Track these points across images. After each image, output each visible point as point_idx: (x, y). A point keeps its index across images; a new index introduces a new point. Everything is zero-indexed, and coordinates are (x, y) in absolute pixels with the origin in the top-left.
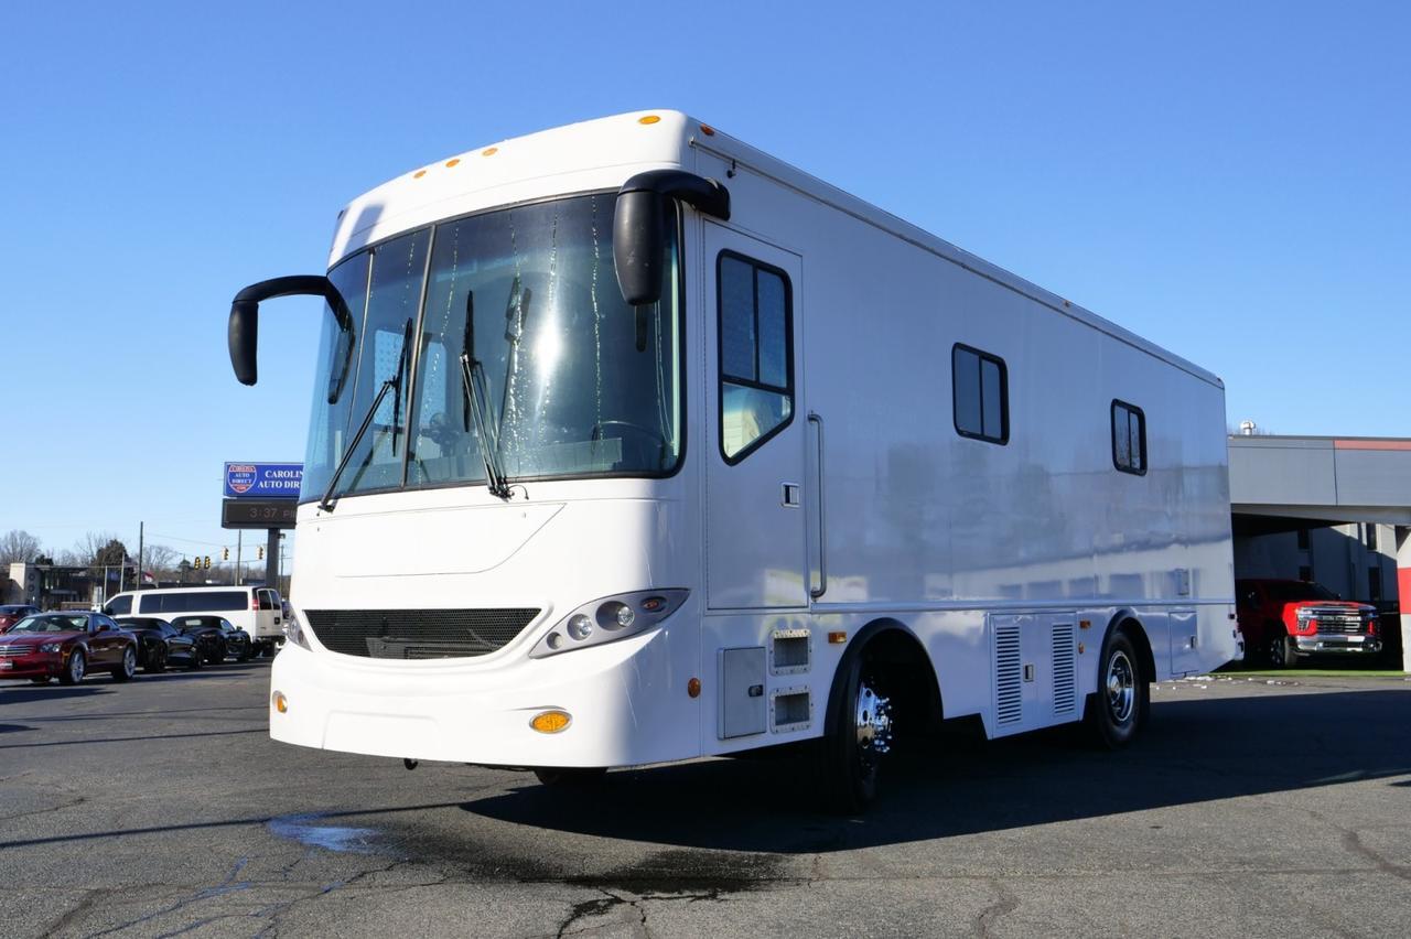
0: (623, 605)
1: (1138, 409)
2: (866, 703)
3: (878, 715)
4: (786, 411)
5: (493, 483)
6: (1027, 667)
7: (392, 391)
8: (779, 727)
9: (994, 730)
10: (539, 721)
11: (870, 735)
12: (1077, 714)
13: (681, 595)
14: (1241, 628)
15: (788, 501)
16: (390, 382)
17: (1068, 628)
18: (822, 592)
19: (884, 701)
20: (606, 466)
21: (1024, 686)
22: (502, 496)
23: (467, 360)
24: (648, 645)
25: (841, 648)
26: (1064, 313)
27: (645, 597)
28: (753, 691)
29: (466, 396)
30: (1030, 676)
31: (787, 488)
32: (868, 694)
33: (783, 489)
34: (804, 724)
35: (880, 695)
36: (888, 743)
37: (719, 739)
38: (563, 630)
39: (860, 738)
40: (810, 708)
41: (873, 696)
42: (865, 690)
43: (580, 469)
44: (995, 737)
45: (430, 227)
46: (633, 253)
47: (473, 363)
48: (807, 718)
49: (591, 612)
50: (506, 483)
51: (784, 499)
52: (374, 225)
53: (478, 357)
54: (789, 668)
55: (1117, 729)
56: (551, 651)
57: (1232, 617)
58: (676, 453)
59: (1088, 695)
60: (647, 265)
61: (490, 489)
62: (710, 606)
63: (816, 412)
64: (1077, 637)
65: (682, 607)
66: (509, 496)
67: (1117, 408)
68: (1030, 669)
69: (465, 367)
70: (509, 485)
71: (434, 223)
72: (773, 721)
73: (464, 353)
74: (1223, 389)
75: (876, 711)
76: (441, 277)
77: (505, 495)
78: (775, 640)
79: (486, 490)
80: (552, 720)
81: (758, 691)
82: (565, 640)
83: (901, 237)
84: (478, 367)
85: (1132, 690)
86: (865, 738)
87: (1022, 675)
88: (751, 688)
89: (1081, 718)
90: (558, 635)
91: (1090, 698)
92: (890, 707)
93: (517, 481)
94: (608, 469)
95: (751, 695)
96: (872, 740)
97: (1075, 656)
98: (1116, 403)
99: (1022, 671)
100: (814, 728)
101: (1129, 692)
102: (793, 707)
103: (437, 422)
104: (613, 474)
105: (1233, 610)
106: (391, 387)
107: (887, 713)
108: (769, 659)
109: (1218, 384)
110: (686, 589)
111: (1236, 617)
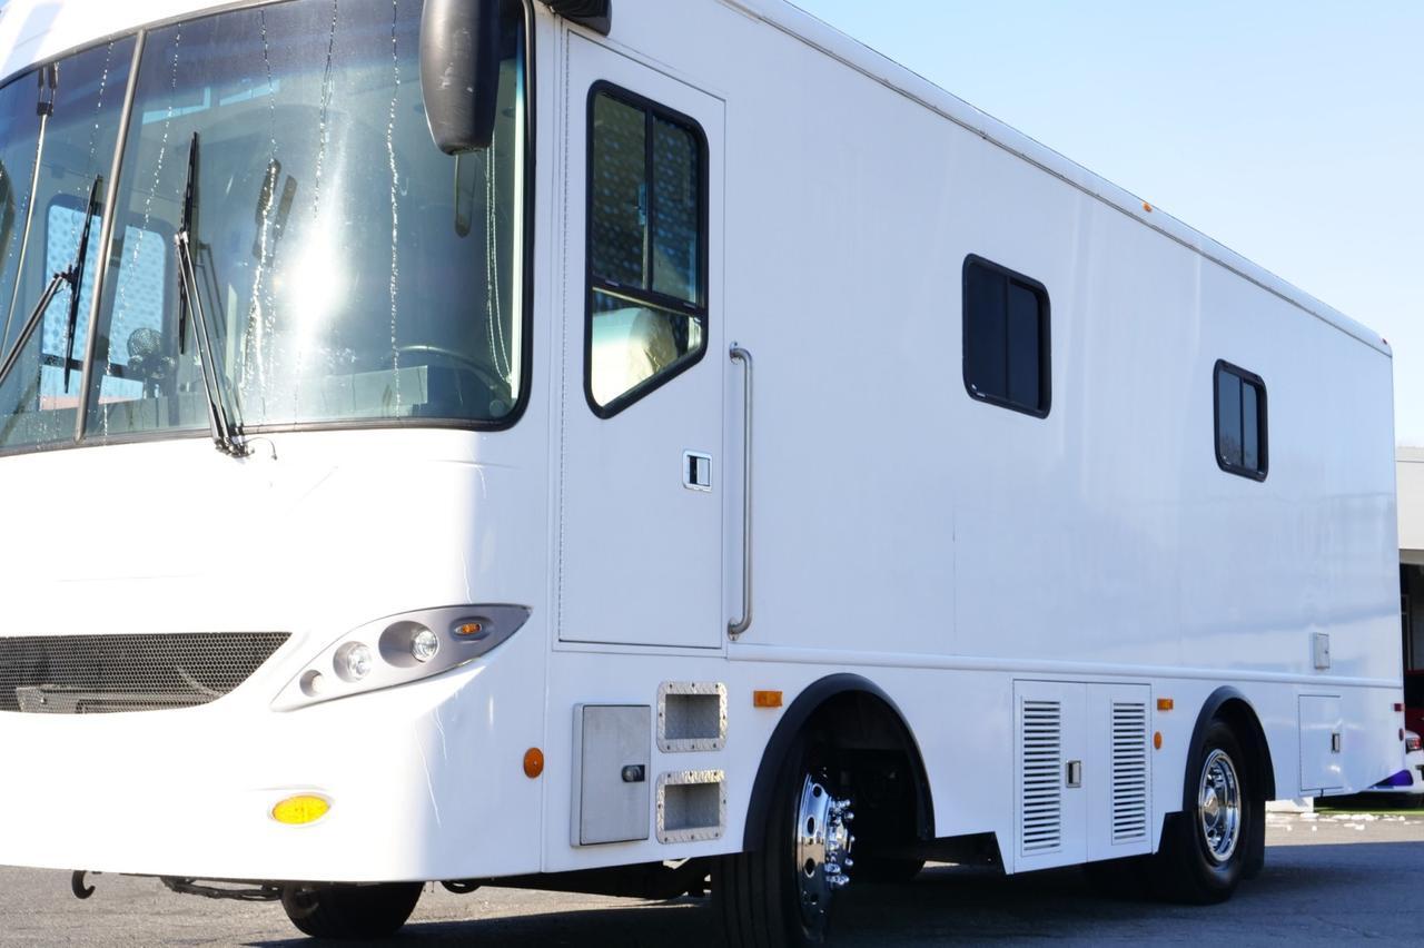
0: (424, 628)
1: (1256, 376)
2: (812, 807)
3: (832, 824)
4: (694, 340)
5: (221, 433)
6: (1071, 766)
7: (66, 287)
8: (669, 834)
9: (1017, 858)
10: (281, 809)
11: (819, 858)
12: (1148, 842)
13: (515, 616)
14: (1410, 725)
15: (693, 480)
16: (64, 275)
17: (1138, 708)
18: (744, 626)
19: (843, 805)
20: (400, 409)
21: (1067, 795)
22: (235, 455)
23: (186, 241)
24: (460, 692)
25: (773, 717)
26: (1142, 221)
27: (459, 616)
28: (629, 773)
29: (183, 297)
30: (1076, 779)
31: (693, 461)
32: (817, 793)
33: (687, 463)
34: (711, 831)
35: (836, 795)
36: (845, 871)
37: (572, 846)
38: (325, 665)
39: (801, 861)
40: (721, 806)
41: (824, 796)
42: (810, 786)
43: (362, 414)
44: (1017, 871)
45: (136, 34)
46: (449, 71)
47: (197, 246)
48: (716, 823)
49: (372, 638)
50: (242, 433)
51: (687, 477)
52: (46, 32)
53: (205, 236)
54: (687, 743)
55: (1211, 868)
56: (308, 699)
57: (1397, 708)
58: (515, 394)
59: (1167, 815)
60: (470, 90)
61: (217, 442)
62: (562, 637)
63: (742, 345)
64: (1154, 721)
65: (516, 635)
66: (247, 454)
67: (1223, 375)
68: (1076, 767)
69: (183, 253)
70: (247, 437)
71: (142, 27)
72: (661, 824)
73: (182, 230)
74: (1391, 357)
75: (828, 819)
76: (150, 117)
77: (240, 452)
78: (667, 696)
79: (209, 444)
80: (304, 806)
81: (639, 774)
82: (328, 684)
83: (886, 84)
84: (205, 253)
85: (1238, 812)
86: (810, 863)
87: (1063, 776)
88: (625, 769)
89: (1156, 850)
90: (319, 674)
91: (1171, 820)
92: (851, 816)
93: (261, 431)
94: (407, 414)
95: (625, 779)
96: (822, 865)
97: (1147, 753)
98: (1221, 366)
99: (1063, 771)
100: (728, 837)
101: (1233, 814)
102: (693, 803)
103: (137, 342)
104: (413, 421)
105: (1400, 699)
106: (65, 283)
107: (846, 824)
108: (658, 725)
109: (1383, 350)
110: (524, 608)
111: (1403, 707)
